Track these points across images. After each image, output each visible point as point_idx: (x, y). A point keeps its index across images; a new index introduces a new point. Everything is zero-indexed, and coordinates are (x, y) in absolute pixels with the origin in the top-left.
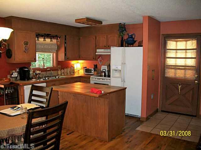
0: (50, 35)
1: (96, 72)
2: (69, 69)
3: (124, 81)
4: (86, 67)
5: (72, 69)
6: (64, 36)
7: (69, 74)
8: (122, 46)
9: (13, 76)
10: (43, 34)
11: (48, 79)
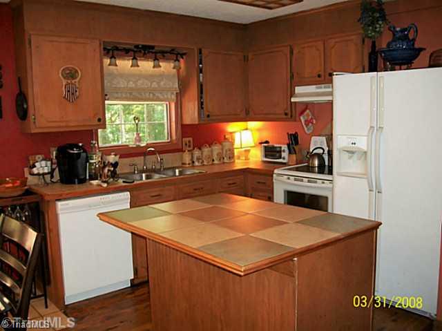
0: (153, 47)
1: (294, 157)
2: (216, 149)
3: (376, 189)
4: (267, 142)
5: (227, 148)
6: (196, 52)
7: (216, 162)
8: (373, 68)
9: (35, 171)
10: (133, 47)
11: (147, 177)
